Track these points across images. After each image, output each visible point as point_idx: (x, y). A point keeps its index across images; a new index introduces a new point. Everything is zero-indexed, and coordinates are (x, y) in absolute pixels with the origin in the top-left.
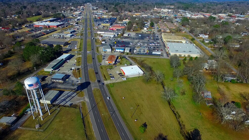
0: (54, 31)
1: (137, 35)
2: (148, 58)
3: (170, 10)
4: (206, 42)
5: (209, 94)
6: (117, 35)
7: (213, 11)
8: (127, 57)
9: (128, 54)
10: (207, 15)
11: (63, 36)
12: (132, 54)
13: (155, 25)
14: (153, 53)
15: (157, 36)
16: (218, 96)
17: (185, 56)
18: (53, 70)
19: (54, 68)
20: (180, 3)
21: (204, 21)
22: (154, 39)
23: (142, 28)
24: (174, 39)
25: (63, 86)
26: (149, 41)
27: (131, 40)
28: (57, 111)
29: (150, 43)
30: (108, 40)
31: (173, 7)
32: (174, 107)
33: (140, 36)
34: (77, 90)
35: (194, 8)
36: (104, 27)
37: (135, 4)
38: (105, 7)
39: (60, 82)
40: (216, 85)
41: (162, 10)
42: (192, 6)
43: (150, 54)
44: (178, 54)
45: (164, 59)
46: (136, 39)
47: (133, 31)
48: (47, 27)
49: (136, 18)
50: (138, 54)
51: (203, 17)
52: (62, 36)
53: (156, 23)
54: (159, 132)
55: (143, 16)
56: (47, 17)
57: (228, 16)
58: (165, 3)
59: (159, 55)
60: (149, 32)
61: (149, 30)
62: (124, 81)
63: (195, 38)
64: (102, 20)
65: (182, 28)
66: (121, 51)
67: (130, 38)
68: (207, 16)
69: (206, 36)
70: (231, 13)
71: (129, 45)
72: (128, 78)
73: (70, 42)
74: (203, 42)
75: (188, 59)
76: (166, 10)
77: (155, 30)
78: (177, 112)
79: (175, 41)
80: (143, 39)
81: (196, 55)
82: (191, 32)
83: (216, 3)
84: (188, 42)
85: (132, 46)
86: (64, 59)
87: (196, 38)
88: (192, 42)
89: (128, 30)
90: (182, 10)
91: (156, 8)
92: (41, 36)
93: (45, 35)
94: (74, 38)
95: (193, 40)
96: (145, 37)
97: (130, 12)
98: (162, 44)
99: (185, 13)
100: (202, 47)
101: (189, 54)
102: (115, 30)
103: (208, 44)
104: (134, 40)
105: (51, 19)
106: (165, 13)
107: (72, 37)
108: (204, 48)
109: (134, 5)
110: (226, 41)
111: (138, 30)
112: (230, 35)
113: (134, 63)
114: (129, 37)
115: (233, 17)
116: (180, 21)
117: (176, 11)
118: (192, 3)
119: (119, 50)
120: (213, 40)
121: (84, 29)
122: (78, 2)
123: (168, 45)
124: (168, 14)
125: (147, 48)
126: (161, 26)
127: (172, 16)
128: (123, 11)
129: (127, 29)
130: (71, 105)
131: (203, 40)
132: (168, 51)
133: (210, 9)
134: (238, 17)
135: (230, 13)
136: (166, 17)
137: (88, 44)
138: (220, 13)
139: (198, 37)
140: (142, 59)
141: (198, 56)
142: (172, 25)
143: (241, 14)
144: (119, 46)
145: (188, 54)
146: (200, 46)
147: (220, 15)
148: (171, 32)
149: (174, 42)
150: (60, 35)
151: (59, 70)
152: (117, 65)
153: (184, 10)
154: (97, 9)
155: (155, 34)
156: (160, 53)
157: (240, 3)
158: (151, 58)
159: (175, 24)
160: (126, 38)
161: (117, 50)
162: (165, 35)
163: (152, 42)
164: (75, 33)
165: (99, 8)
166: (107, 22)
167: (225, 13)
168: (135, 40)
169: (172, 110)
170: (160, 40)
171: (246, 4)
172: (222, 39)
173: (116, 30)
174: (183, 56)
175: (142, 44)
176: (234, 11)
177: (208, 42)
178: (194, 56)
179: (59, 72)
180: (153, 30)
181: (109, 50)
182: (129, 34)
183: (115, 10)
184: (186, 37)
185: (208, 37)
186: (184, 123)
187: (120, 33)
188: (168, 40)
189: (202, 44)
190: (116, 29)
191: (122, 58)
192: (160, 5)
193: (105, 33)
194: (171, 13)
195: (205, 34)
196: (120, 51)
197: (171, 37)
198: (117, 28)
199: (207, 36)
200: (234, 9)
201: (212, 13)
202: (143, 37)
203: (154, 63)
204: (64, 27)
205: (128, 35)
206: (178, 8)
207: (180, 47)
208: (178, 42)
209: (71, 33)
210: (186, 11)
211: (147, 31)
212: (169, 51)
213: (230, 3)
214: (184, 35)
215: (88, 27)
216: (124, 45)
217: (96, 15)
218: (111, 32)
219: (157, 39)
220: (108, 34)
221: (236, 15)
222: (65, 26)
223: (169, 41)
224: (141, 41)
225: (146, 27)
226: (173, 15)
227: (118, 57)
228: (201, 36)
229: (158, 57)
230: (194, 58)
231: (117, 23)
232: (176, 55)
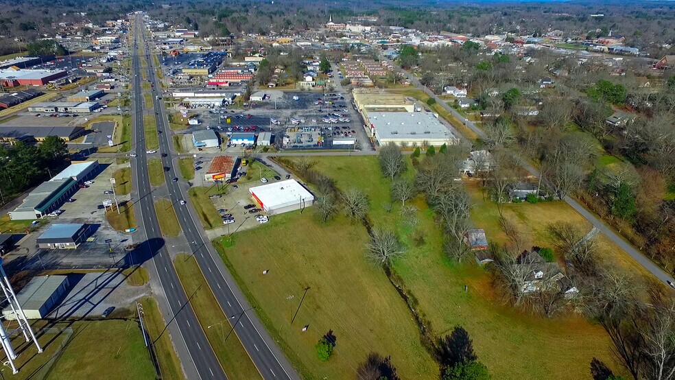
0: (34, 97)
1: (287, 96)
2: (323, 156)
3: (368, 29)
4: (463, 106)
5: (482, 235)
6: (230, 99)
7: (472, 29)
8: (264, 159)
9: (266, 149)
10: (460, 39)
11: (66, 109)
12: (277, 149)
13: (334, 67)
14: (335, 143)
15: (342, 98)
16: (501, 238)
17: (415, 144)
18: (40, 213)
19: (43, 208)
20: (392, 9)
21: (455, 54)
22: (334, 107)
23: (298, 78)
24: (385, 104)
25: (77, 259)
26: (320, 111)
27: (273, 111)
28: (65, 338)
29: (326, 116)
30: (205, 113)
31: (374, 20)
32: (400, 279)
33: (295, 98)
34: (125, 267)
35: (427, 22)
36: (191, 77)
37: (275, 14)
38: (189, 21)
39: (69, 248)
40: (495, 212)
41: (348, 27)
42: (422, 17)
43: (327, 145)
44: (398, 142)
45: (365, 156)
46: (287, 108)
47: (277, 85)
48: (11, 84)
49: (281, 51)
50: (295, 148)
51: (450, 43)
52: (61, 110)
53: (337, 62)
54: (368, 352)
55: (298, 44)
56: (5, 54)
57: (506, 41)
58: (355, 10)
59: (351, 147)
60: (320, 88)
61: (318, 82)
62: (263, 227)
63: (436, 97)
64: (183, 58)
65: (403, 73)
66: (247, 142)
67: (269, 106)
68: (459, 42)
69: (462, 92)
70: (512, 32)
71: (268, 127)
72: (274, 216)
73: (89, 127)
74: (456, 106)
75: (423, 151)
76: (358, 29)
77: (334, 82)
78: (409, 292)
79: (388, 108)
80: (305, 107)
81: (443, 140)
82: (426, 81)
83: (476, 9)
84: (419, 110)
85: (277, 127)
86: (75, 179)
87: (439, 97)
88: (429, 108)
89: (261, 84)
90: (398, 28)
91: (331, 23)
94: (101, 113)
95: (431, 102)
96: (310, 101)
97: (263, 34)
98: (354, 117)
99: (406, 34)
100: (455, 119)
101: (426, 140)
102: (223, 85)
103: (468, 110)
104: (279, 111)
105: (20, 59)
106: (355, 35)
107: (96, 111)
108: (459, 122)
109: (273, 16)
110: (507, 104)
111: (288, 84)
112: (515, 86)
114: (266, 104)
115: (517, 42)
116: (395, 56)
117: (384, 31)
118: (421, 9)
119: (240, 142)
120: (477, 101)
121: (130, 86)
122: (107, 7)
123: (371, 118)
124: (365, 38)
125: (318, 131)
126: (349, 69)
127: (375, 42)
128: (243, 32)
130: (109, 312)
131: (456, 101)
132: (372, 134)
133: (465, 25)
134: (529, 42)
135: (510, 34)
136: (359, 45)
137: (146, 129)
138: (489, 32)
139: (443, 94)
140: (307, 161)
141: (447, 144)
142: (376, 67)
143: (534, 36)
144: (239, 130)
145: (423, 140)
146: (449, 117)
147: (488, 37)
148: (377, 84)
149: (387, 110)
150: (56, 109)
151: (60, 214)
152: (240, 183)
153: (402, 26)
154: (166, 28)
155: (336, 92)
156: (352, 142)
157: (529, 9)
158: (331, 156)
159: (385, 63)
160: (257, 105)
161: (234, 141)
162: (361, 93)
163: (329, 114)
164: (104, 98)
165: (173, 23)
166: (200, 64)
167: (498, 33)
168: (284, 111)
169: (396, 288)
170: (350, 106)
171: (542, 11)
172: (497, 96)
173: (227, 85)
174: (410, 144)
175: (303, 121)
176: (518, 28)
177: (466, 106)
178: (437, 142)
179: (60, 217)
180: (329, 81)
181: (212, 143)
182: (265, 96)
183: (220, 31)
184: (414, 96)
185: (466, 94)
186: (427, 319)
187: (239, 94)
188: (371, 106)
189: (454, 111)
190: (227, 82)
191: (251, 163)
192: (343, 15)
193: (196, 95)
194: (371, 36)
195: (460, 86)
196: (243, 142)
197: (377, 97)
198: (229, 81)
199: (464, 92)
200: (517, 23)
201: (470, 35)
202: (304, 100)
203: (339, 169)
204: (67, 83)
205: (264, 98)
206: (389, 22)
207: (403, 124)
208: (396, 110)
209: (92, 98)
210: (409, 31)
211: (313, 86)
212: (374, 134)
213: (508, 10)
214: (408, 91)
215: (142, 79)
216: (254, 125)
217: (165, 44)
218: (215, 93)
219: (340, 106)
220: (205, 97)
221: (523, 37)
222: (70, 81)
223: (373, 110)
224: (300, 112)
225: (311, 75)
226: (378, 39)
227: (239, 161)
228: (449, 92)
229: (349, 153)
230: (437, 147)
231: (228, 66)
232: (392, 144)
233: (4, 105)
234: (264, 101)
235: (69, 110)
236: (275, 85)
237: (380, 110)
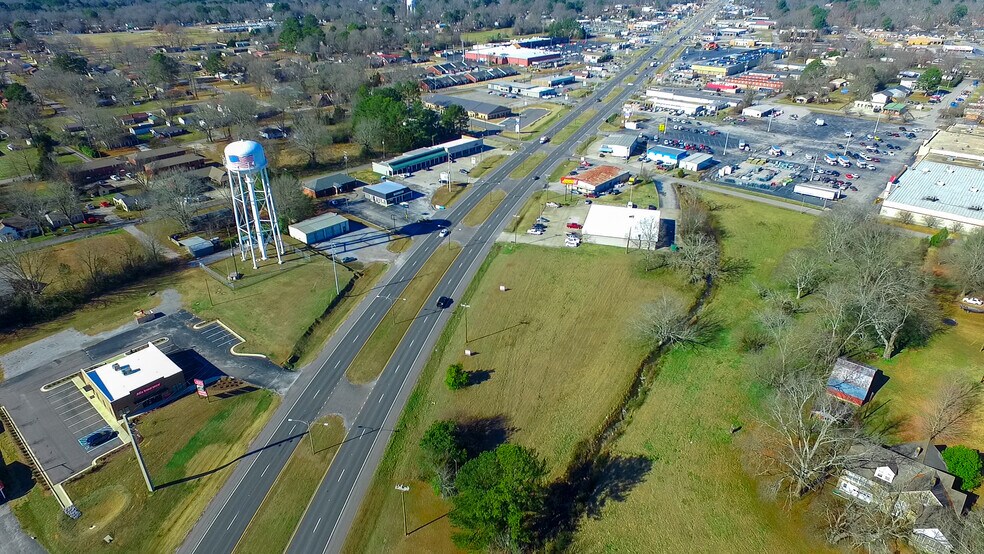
0: (508, 75)
2: (756, 202)
6: (713, 108)
8: (667, 187)
9: (682, 175)
11: (520, 90)
12: (701, 178)
13: (964, 87)
14: (799, 189)
15: (912, 136)
18: (391, 170)
19: (397, 166)
22: (876, 145)
25: (378, 215)
33: (821, 122)
36: (696, 76)
39: (382, 204)
43: (785, 191)
46: (792, 132)
47: (811, 100)
50: (730, 183)
52: (515, 91)
59: (817, 201)
61: (890, 106)
62: (565, 250)
66: (668, 160)
67: (763, 127)
72: (591, 244)
73: (521, 111)
86: (446, 150)
89: (788, 96)
92: (456, 84)
93: (471, 82)
94: (547, 101)
96: (839, 131)
97: (891, 30)
98: (894, 166)
102: (728, 91)
104: (772, 134)
107: (545, 97)
111: (834, 102)
113: (673, 207)
119: (659, 157)
129: (784, 95)
130: (349, 260)
137: (573, 124)
144: (678, 145)
150: (511, 89)
151: (408, 177)
158: (769, 206)
160: (746, 122)
161: (651, 155)
163: (849, 153)
164: (568, 86)
166: (724, 61)
168: (778, 136)
169: (638, 379)
173: (734, 91)
175: (789, 153)
180: (919, 107)
182: (773, 112)
188: (947, 153)
190: (736, 88)
191: (643, 185)
196: (663, 159)
198: (739, 86)
202: (833, 128)
204: (553, 66)
205: (767, 114)
209: (553, 84)
211: (874, 110)
215: (634, 72)
216: (705, 145)
217: (714, 34)
219: (890, 145)
222: (555, 64)
224: (802, 142)
227: (627, 176)
229: (802, 209)
231: (768, 69)
233: (473, 79)
234: (765, 118)
235: (521, 93)
236: (805, 100)
237: (955, 162)
